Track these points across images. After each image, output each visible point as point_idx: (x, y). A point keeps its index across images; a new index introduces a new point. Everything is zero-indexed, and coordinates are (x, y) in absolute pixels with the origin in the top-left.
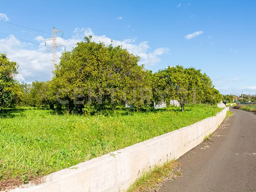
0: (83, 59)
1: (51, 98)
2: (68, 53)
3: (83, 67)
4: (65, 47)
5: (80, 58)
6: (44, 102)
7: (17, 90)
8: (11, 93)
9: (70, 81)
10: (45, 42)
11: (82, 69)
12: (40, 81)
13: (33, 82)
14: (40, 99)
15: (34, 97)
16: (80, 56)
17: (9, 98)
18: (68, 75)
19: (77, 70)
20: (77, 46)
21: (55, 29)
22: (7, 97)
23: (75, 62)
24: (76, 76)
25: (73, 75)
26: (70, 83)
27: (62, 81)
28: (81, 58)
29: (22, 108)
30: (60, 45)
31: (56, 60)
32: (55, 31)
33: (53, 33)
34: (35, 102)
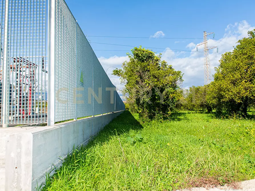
0: (248, 57)
1: (211, 102)
2: (229, 54)
3: (249, 66)
4: (218, 49)
5: (244, 56)
6: (202, 105)
7: (179, 96)
8: (175, 99)
9: (234, 83)
10: (197, 48)
11: (248, 68)
12: (196, 86)
13: (190, 87)
14: (198, 103)
15: (192, 101)
16: (244, 54)
17: (174, 103)
18: (232, 77)
19: (242, 70)
20: (239, 44)
21: (206, 32)
22: (172, 102)
23: (239, 62)
24: (241, 76)
25: (237, 75)
26: (234, 85)
27: (225, 84)
28: (246, 56)
29: (181, 112)
30: (212, 48)
31: (208, 63)
32: (206, 34)
33: (204, 37)
34: (194, 106)
